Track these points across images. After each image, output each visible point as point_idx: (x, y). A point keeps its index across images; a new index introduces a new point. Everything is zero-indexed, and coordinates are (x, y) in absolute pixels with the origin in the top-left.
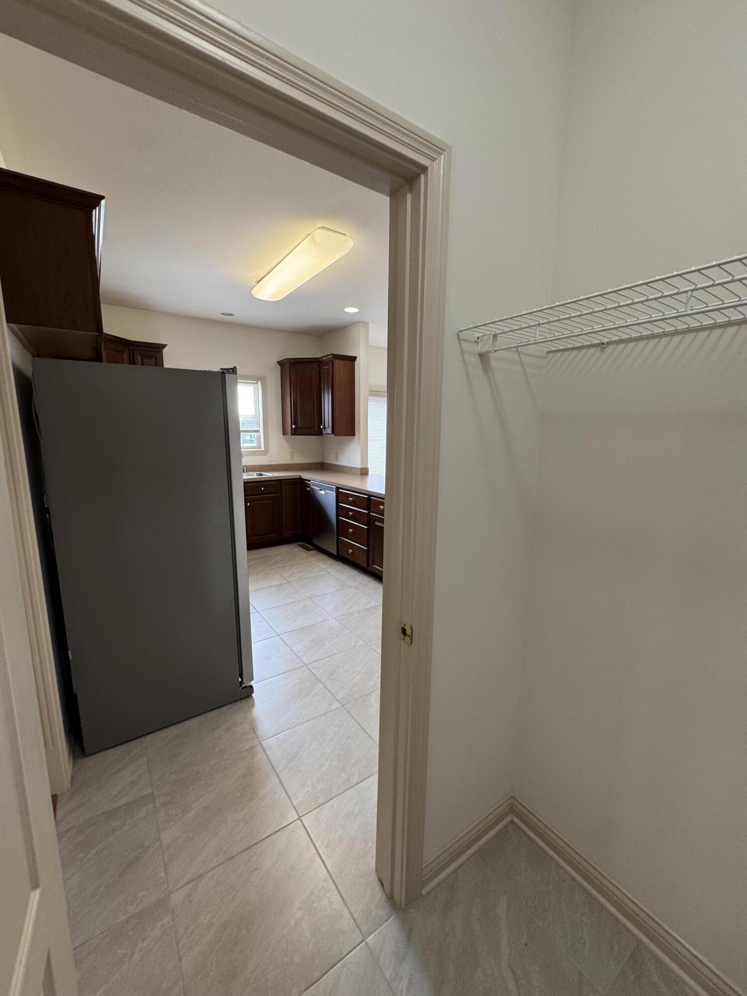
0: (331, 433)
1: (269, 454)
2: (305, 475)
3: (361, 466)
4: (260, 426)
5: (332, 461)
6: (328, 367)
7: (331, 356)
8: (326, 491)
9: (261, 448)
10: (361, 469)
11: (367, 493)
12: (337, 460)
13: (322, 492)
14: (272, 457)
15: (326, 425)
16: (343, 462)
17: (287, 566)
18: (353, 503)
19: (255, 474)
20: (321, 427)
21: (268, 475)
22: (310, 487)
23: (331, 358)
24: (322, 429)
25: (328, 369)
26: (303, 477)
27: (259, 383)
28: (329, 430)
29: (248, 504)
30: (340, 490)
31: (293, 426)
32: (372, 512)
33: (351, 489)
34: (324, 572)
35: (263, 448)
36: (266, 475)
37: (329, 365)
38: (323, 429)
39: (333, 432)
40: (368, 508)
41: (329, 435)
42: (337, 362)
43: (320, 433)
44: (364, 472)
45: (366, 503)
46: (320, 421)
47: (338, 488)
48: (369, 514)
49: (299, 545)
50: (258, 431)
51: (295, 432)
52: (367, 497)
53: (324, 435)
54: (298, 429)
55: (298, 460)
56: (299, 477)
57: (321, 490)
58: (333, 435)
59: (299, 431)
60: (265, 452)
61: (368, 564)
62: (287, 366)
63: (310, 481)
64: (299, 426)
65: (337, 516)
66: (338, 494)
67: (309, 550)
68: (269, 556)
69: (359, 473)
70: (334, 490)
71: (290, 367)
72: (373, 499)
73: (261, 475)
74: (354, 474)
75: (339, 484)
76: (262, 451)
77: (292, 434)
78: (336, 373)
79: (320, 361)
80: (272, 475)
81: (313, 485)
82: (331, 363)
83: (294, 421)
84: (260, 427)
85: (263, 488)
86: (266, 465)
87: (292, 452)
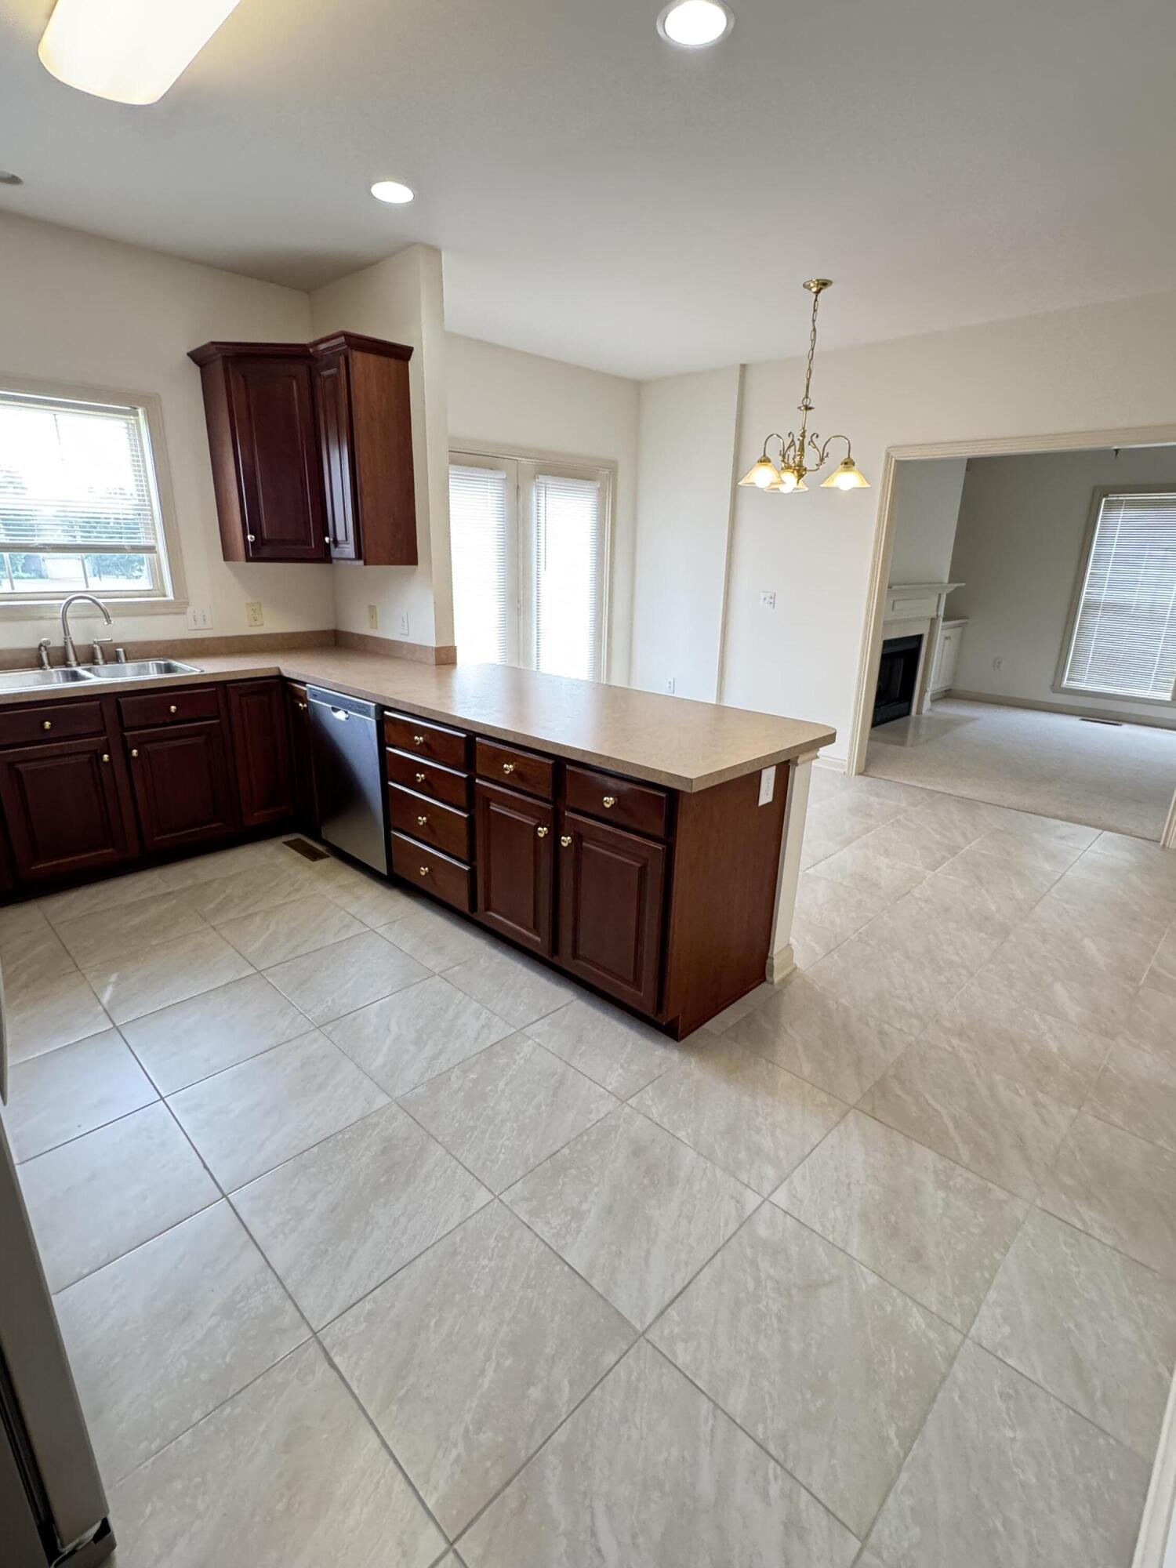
0: (353, 556)
1: (190, 610)
2: (291, 667)
3: (437, 644)
4: (155, 534)
5: (361, 627)
6: (333, 371)
7: (342, 339)
8: (349, 712)
9: (165, 596)
10: (438, 650)
11: (465, 726)
12: (374, 627)
13: (341, 715)
14: (200, 618)
15: (340, 536)
16: (389, 630)
17: (256, 914)
18: (426, 750)
19: (152, 664)
20: (327, 539)
21: (192, 669)
22: (304, 700)
23: (341, 345)
24: (328, 546)
25: (335, 378)
26: (286, 674)
27: (140, 411)
28: (349, 550)
29: (135, 752)
30: (387, 713)
31: (250, 538)
32: (482, 778)
33: (417, 713)
34: (357, 929)
35: (170, 597)
36: (183, 670)
37: (338, 367)
38: (332, 546)
39: (359, 555)
40: (469, 765)
41: (349, 562)
42: (358, 358)
43: (323, 555)
44: (446, 658)
45: (462, 752)
46: (323, 524)
47: (381, 708)
48: (470, 781)
49: (287, 843)
50: (151, 549)
51: (258, 553)
52: (464, 735)
53: (334, 561)
54: (263, 544)
55: (274, 624)
56: (275, 673)
57: (335, 710)
58: (361, 563)
59: (266, 551)
60: (179, 606)
61: (473, 906)
62: (218, 366)
63: (304, 684)
64: (265, 535)
65: (385, 777)
66: (382, 722)
67: (314, 856)
68: (207, 884)
69: (432, 660)
70: (372, 712)
71: (226, 370)
72: (481, 744)
73: (169, 669)
74: (420, 662)
75: (385, 698)
76: (169, 602)
77: (248, 559)
78: (358, 392)
79: (310, 357)
80: (197, 672)
81: (315, 696)
82: (342, 360)
83: (252, 524)
84: (156, 539)
85: (173, 708)
86: (182, 641)
87: (253, 604)
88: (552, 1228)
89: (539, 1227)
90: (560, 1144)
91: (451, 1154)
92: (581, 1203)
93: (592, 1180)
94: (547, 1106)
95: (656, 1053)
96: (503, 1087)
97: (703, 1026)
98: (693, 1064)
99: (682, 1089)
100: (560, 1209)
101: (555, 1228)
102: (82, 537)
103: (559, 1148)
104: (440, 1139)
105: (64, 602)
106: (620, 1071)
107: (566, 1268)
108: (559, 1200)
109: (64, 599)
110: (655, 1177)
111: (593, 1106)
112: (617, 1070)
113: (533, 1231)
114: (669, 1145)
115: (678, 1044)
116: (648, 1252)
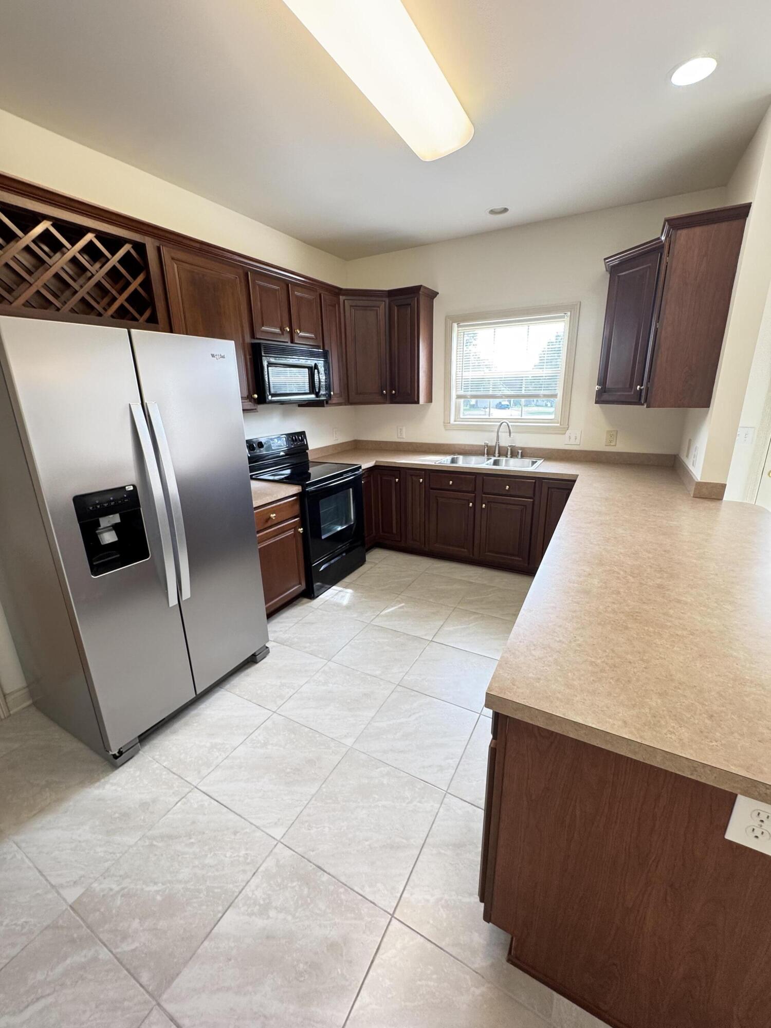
3: (701, 479)
4: (560, 387)
5: (684, 455)
9: (555, 423)
10: (699, 484)
14: (573, 438)
16: (690, 461)
20: (639, 387)
24: (639, 392)
29: (484, 505)
31: (600, 387)
35: (558, 424)
39: (646, 399)
43: (638, 400)
44: (707, 493)
46: (641, 375)
50: (554, 396)
51: (600, 398)
55: (623, 447)
59: (603, 397)
60: (562, 430)
64: (607, 386)
69: (692, 492)
76: (557, 427)
77: (596, 402)
83: (601, 378)
84: (560, 390)
85: (507, 487)
86: (558, 450)
87: (611, 431)
88: (253, 891)
89: (254, 882)
90: (332, 871)
91: (312, 798)
92: (276, 908)
93: (299, 910)
94: (370, 845)
95: (476, 934)
96: (380, 805)
97: (555, 993)
98: (478, 992)
99: (431, 983)
100: (270, 892)
101: (253, 894)
102: (493, 391)
103: (328, 871)
104: (323, 786)
105: (499, 424)
106: (432, 900)
107: (220, 915)
108: (278, 888)
109: (499, 422)
110: (307, 976)
111: (379, 885)
112: (432, 895)
113: (251, 878)
114: (347, 983)
115: (504, 960)
116: (228, 989)
